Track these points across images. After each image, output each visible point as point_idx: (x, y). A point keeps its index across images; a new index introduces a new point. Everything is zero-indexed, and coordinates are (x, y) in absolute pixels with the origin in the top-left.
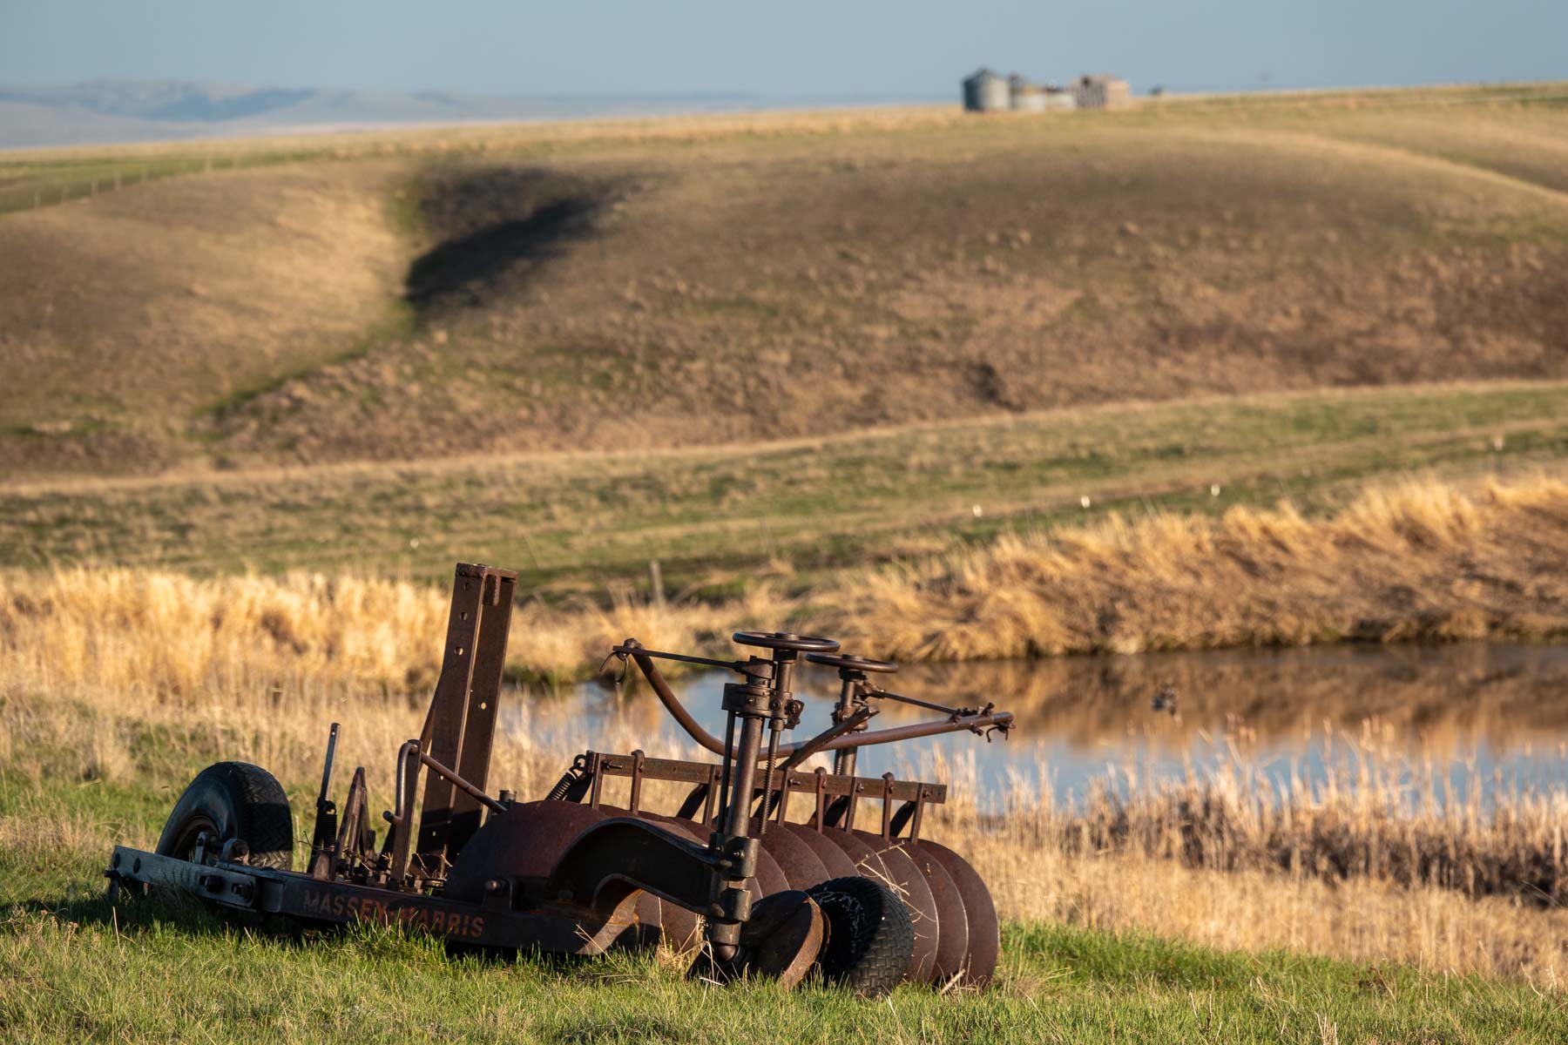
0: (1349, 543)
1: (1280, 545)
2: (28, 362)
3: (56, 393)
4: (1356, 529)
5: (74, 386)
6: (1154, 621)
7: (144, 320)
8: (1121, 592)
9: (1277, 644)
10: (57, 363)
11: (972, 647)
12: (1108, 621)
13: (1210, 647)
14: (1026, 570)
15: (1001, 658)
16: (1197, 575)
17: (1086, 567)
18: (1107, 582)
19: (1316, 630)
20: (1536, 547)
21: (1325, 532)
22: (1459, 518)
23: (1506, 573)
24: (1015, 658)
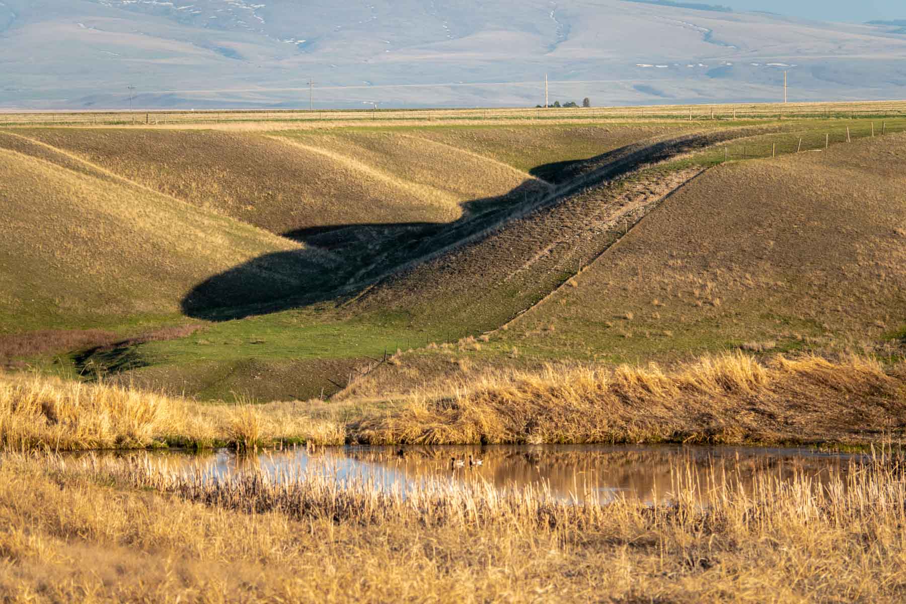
0: (687, 388)
1: (646, 388)
2: (748, 288)
3: (768, 316)
4: (692, 380)
5: (785, 311)
6: (557, 427)
7: (852, 256)
8: (544, 410)
9: (623, 442)
10: (772, 290)
11: (447, 437)
12: (531, 426)
13: (587, 443)
14: (493, 396)
15: (464, 444)
16: (592, 402)
17: (530, 396)
18: (538, 404)
19: (649, 435)
20: (795, 394)
21: (675, 381)
22: (756, 376)
23: (772, 408)
24: (472, 444)
